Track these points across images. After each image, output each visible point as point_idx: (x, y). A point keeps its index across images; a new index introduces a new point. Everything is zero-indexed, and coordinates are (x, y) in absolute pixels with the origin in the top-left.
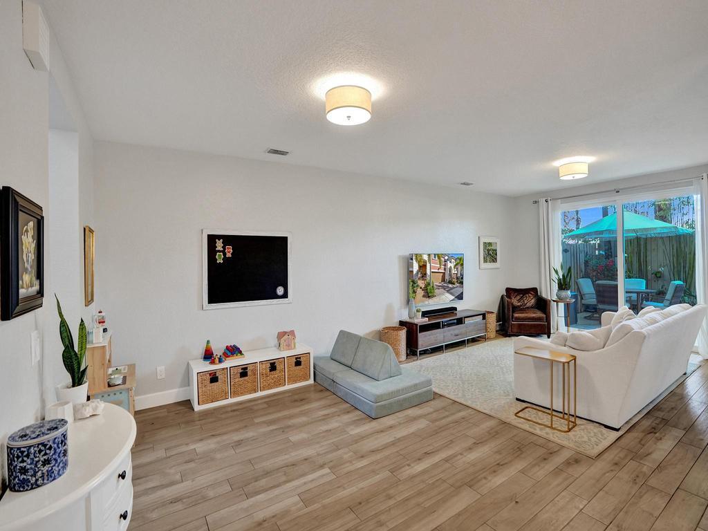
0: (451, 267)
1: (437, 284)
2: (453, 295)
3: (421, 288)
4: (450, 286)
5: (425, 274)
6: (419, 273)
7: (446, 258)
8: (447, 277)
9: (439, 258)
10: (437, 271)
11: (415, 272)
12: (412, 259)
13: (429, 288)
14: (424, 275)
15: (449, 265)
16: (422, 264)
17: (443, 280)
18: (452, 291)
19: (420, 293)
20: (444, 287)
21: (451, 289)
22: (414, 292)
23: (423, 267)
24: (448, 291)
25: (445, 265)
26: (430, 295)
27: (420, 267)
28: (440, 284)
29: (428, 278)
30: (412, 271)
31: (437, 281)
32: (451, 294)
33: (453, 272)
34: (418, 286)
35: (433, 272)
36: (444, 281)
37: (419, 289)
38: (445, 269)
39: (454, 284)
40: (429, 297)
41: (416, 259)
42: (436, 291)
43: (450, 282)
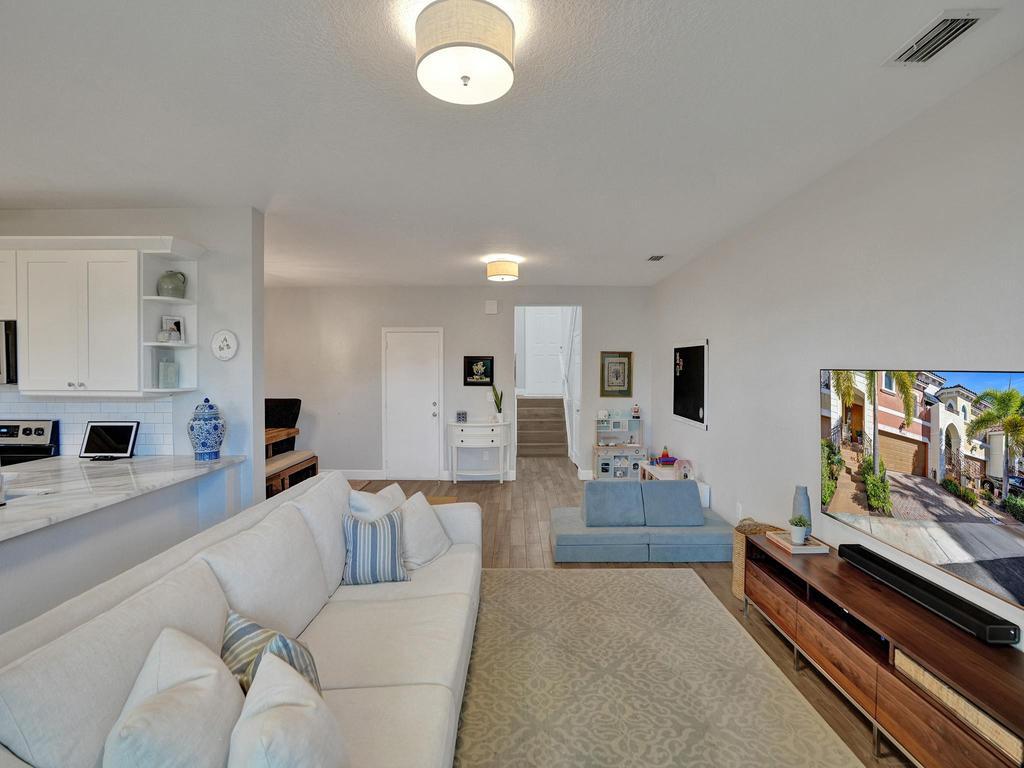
0: (951, 427)
1: (898, 476)
2: (966, 547)
3: (849, 471)
4: (951, 502)
5: (861, 433)
6: (845, 428)
7: (932, 390)
8: (936, 463)
9: (903, 387)
10: (896, 431)
11: (834, 423)
12: (828, 386)
13: (870, 479)
14: (857, 436)
15: (944, 418)
16: (851, 402)
17: (920, 468)
18: (960, 527)
19: (847, 487)
20: (920, 496)
21: (955, 517)
22: (833, 477)
23: (854, 411)
24: (940, 520)
25: (926, 417)
26: (874, 503)
27: (847, 410)
28: (909, 483)
29: (868, 446)
30: (829, 418)
31: (896, 467)
32: (957, 536)
33: (965, 449)
34: (840, 462)
35: (882, 433)
36: (924, 474)
37: (843, 472)
38: (926, 431)
39: (971, 503)
40: (871, 508)
41: (838, 386)
42: (894, 499)
43: (949, 487)
